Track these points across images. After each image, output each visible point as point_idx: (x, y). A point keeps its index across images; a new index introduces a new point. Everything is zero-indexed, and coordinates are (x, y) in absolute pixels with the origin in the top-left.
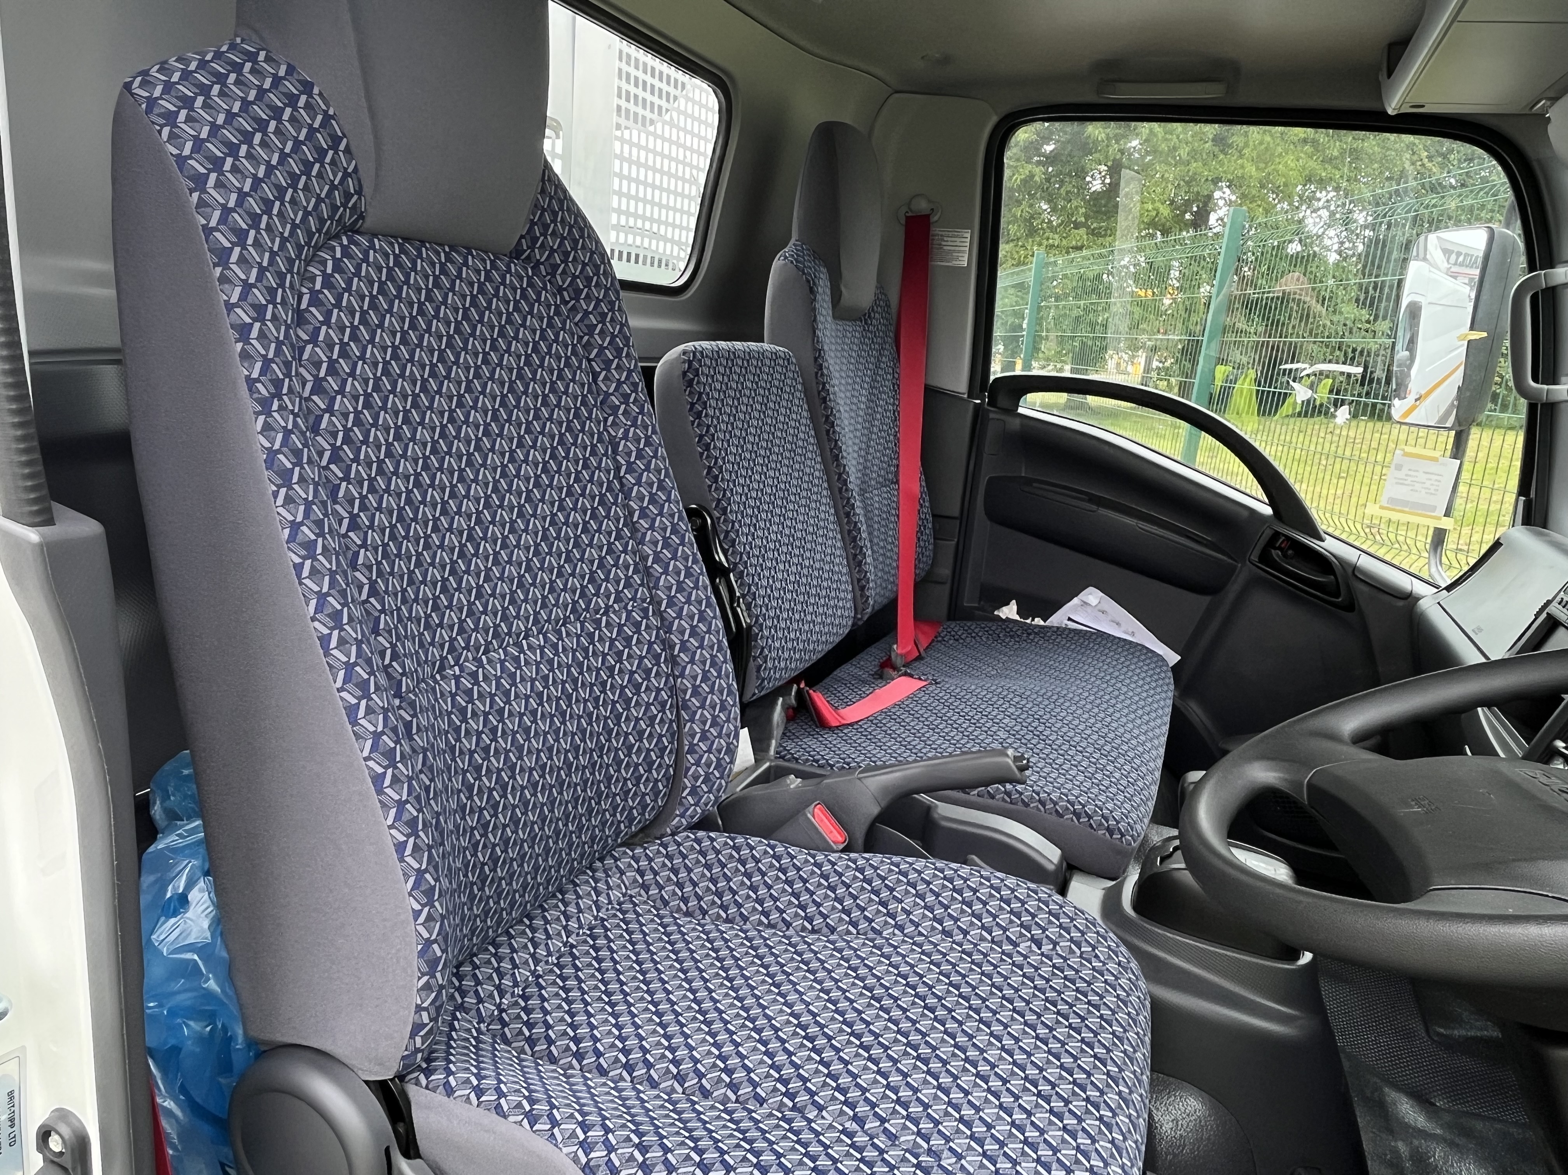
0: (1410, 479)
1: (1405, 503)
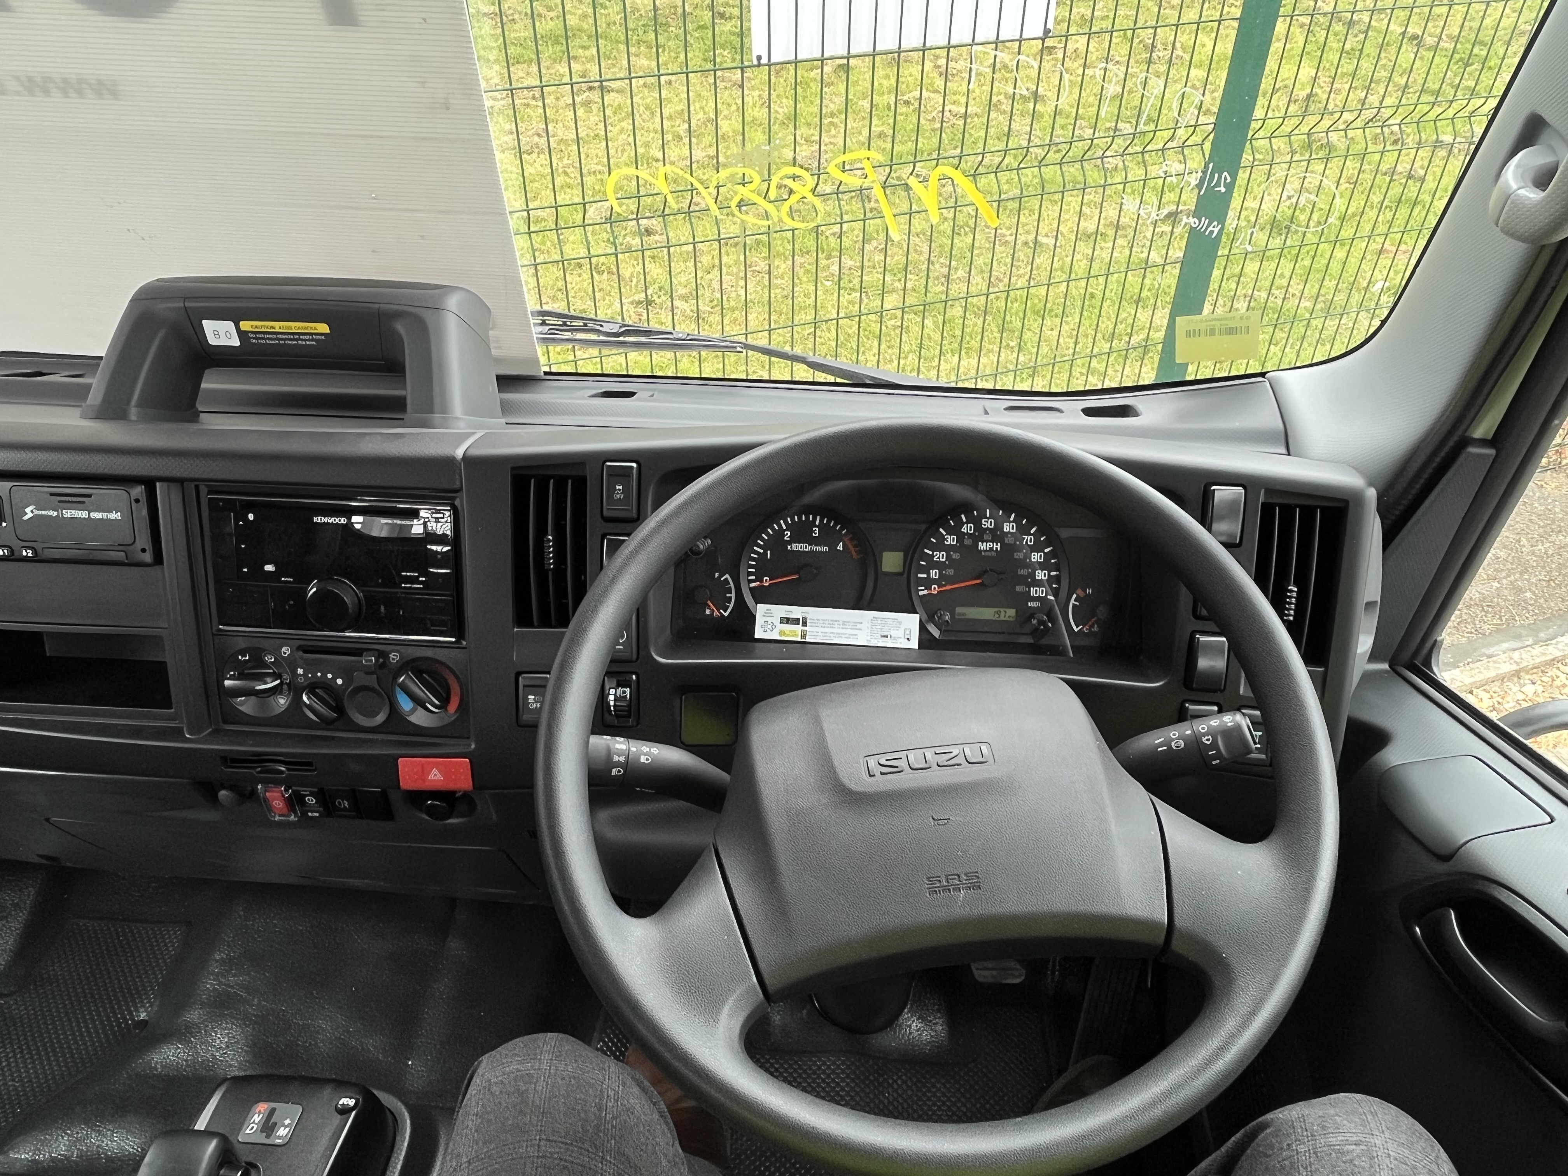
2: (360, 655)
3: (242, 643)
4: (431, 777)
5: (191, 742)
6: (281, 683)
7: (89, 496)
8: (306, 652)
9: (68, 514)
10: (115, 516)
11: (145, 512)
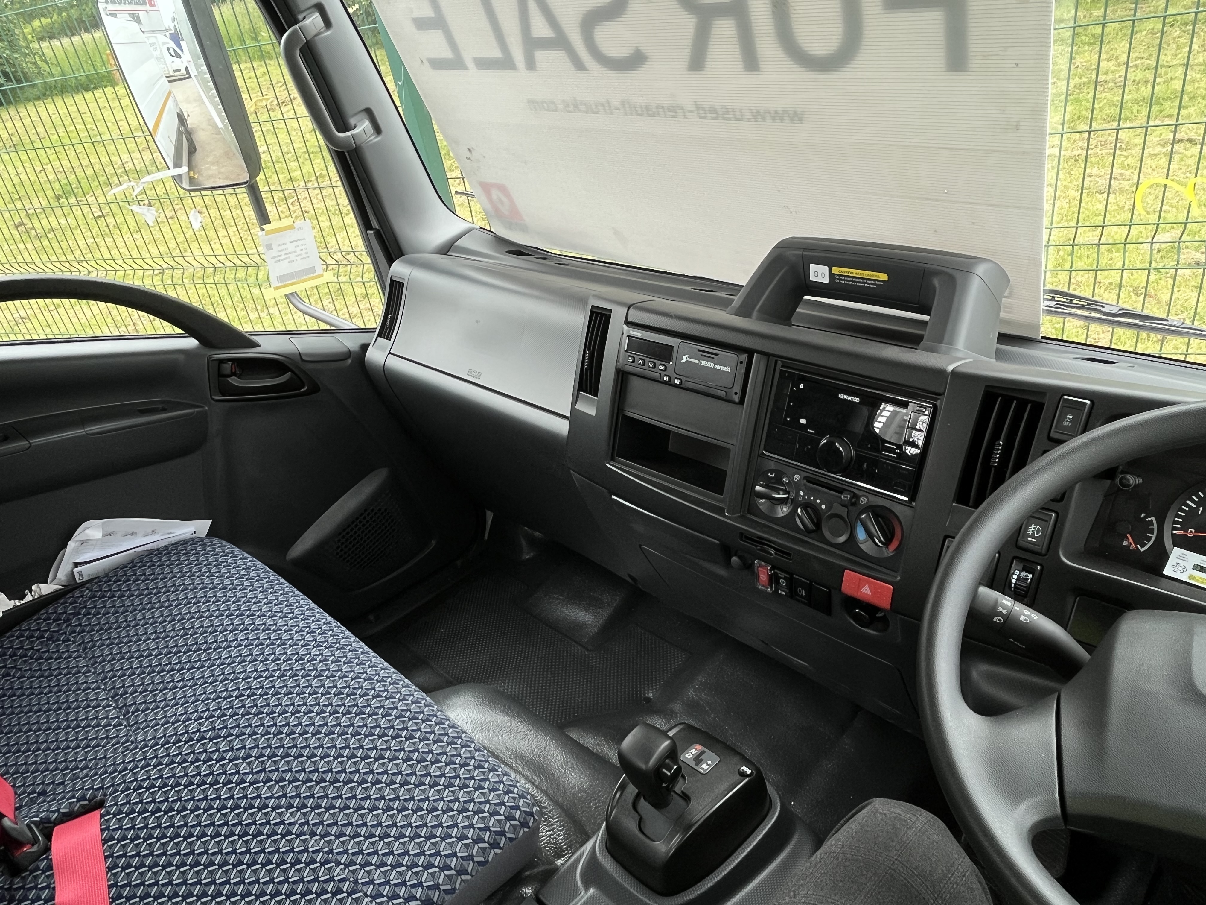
0: (283, 253)
1: (291, 276)
2: (841, 493)
3: (772, 465)
4: (863, 590)
5: (726, 518)
6: (788, 498)
7: (717, 355)
8: (808, 481)
9: (704, 363)
10: (727, 369)
11: (743, 371)
